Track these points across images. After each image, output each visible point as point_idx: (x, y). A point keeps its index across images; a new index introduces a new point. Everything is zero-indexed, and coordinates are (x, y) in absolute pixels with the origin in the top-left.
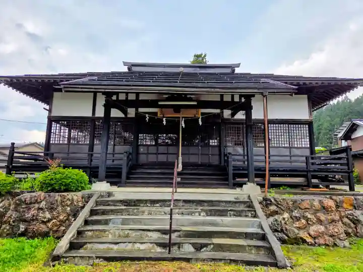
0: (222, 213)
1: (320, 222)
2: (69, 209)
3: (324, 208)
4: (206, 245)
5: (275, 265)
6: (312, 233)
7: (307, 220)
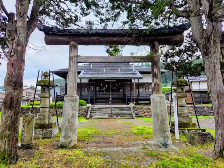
0: (123, 110)
1: (147, 112)
2: (83, 110)
3: (148, 108)
4: (119, 116)
5: (133, 119)
6: (145, 115)
7: (144, 111)
